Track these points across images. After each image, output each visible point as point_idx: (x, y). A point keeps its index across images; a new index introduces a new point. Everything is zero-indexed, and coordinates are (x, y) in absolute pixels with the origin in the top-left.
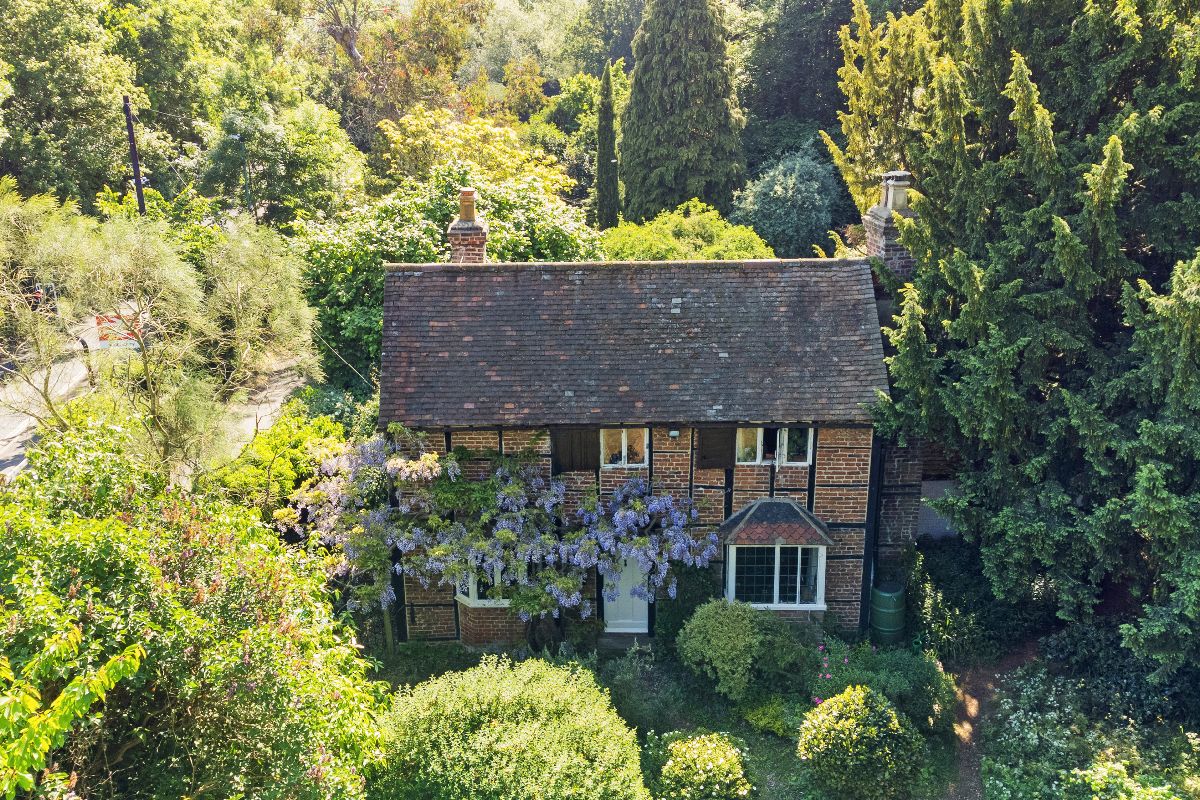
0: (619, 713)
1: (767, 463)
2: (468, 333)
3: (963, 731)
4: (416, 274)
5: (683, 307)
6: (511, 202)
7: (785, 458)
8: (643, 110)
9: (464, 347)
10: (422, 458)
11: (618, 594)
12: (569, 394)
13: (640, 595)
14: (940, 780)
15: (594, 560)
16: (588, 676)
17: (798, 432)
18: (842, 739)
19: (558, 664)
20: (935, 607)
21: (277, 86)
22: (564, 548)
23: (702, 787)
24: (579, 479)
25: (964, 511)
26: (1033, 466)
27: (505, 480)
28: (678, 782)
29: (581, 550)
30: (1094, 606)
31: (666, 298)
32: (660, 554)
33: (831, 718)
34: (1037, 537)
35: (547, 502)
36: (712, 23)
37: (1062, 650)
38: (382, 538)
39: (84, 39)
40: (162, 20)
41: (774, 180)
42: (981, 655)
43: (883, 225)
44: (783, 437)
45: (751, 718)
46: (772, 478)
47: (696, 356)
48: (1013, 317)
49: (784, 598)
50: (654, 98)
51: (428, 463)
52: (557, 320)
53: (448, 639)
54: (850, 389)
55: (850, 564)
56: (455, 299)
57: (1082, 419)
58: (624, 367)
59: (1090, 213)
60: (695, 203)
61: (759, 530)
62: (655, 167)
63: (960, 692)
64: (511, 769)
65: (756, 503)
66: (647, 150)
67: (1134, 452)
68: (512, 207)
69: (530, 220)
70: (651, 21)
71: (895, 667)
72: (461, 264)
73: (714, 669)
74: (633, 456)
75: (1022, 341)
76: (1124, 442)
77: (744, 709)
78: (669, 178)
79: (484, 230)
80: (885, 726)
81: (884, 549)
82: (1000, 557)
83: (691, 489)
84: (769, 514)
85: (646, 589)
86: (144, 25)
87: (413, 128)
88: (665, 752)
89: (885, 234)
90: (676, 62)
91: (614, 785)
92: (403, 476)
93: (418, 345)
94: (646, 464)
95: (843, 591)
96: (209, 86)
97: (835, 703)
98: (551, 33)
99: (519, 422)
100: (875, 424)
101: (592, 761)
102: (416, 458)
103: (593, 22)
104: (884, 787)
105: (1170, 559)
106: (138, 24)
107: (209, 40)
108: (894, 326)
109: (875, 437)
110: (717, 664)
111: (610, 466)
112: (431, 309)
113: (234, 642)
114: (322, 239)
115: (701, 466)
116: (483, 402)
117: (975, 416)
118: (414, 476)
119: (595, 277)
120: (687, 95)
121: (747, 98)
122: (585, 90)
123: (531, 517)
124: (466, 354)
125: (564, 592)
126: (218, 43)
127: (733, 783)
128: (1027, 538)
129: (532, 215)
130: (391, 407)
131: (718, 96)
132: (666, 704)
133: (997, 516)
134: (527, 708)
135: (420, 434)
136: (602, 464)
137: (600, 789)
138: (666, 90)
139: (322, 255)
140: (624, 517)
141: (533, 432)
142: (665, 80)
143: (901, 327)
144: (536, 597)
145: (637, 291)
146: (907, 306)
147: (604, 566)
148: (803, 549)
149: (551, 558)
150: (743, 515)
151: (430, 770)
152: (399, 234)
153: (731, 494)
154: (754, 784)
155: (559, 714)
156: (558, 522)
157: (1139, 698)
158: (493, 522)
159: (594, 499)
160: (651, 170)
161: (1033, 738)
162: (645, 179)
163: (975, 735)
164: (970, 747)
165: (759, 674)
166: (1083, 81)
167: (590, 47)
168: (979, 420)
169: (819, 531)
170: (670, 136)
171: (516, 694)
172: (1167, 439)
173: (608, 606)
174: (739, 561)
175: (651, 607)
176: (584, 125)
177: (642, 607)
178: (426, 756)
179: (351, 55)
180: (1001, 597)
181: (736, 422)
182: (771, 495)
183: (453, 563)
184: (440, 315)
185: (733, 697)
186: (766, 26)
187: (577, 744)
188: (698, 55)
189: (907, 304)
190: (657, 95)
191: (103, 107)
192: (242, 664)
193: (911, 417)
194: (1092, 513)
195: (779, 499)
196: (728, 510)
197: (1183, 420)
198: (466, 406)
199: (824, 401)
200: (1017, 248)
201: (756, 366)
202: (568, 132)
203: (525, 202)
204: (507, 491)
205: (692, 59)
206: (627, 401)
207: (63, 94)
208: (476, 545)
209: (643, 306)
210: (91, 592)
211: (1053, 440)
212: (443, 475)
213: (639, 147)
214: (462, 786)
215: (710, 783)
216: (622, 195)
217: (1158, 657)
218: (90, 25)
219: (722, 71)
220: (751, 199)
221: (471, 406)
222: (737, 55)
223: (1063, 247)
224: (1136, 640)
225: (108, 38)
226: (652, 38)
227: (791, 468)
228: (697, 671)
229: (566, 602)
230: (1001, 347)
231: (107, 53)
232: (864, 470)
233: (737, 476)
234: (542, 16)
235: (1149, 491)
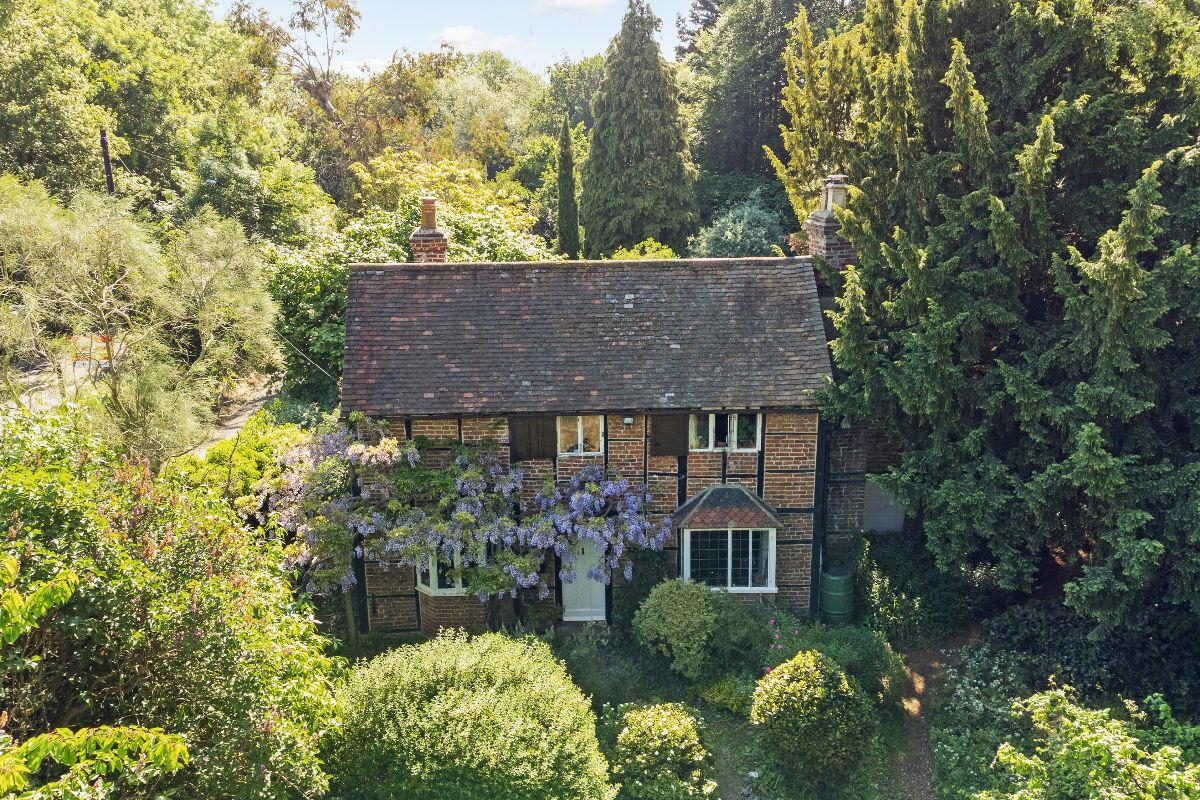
0: (575, 681)
1: (719, 450)
2: (428, 327)
3: (912, 706)
4: (378, 273)
5: (635, 302)
6: (474, 230)
7: (735, 445)
8: (602, 164)
9: (425, 340)
10: (382, 443)
11: (575, 576)
12: (527, 383)
13: (597, 577)
14: (891, 750)
15: (552, 541)
16: (543, 649)
17: (747, 419)
18: (794, 701)
19: (514, 638)
20: (882, 592)
21: (256, 148)
22: (521, 531)
23: (657, 753)
24: (538, 468)
25: (906, 486)
26: (971, 440)
27: (464, 467)
28: (634, 749)
29: (538, 532)
30: (1034, 575)
31: (620, 295)
32: (616, 535)
33: (782, 681)
34: (976, 506)
35: (505, 487)
36: (665, 83)
37: (1004, 631)
38: (344, 524)
39: (65, 87)
40: (142, 76)
41: (725, 225)
42: (928, 637)
43: (824, 224)
44: (734, 424)
45: (707, 695)
46: (724, 465)
47: (648, 347)
48: (951, 294)
49: (737, 582)
50: (612, 153)
51: (388, 448)
52: (515, 314)
53: (408, 630)
54: (795, 377)
55: (799, 548)
56: (415, 296)
57: (1017, 387)
58: (580, 359)
59: (1021, 192)
60: (650, 243)
61: (713, 514)
62: (614, 216)
63: (908, 671)
64: (466, 733)
65: (708, 490)
66: (606, 201)
67: (1068, 416)
68: (475, 235)
69: (492, 246)
70: (608, 82)
71: (843, 640)
72: (422, 264)
73: (669, 647)
74: (588, 444)
75: (960, 316)
76: (1058, 408)
77: (700, 687)
78: (627, 225)
79: (445, 237)
80: (836, 688)
81: (832, 536)
82: (943, 530)
83: (645, 475)
84: (721, 500)
85: (602, 572)
86: (125, 79)
87: (382, 169)
88: (621, 722)
89: (825, 233)
90: (632, 118)
91: (570, 748)
92: (364, 459)
93: (379, 338)
94: (602, 452)
95: (794, 576)
96: (186, 135)
97: (786, 668)
98: (518, 111)
99: (478, 411)
100: (820, 408)
101: (547, 727)
102: (376, 444)
103: (556, 100)
104: (835, 748)
105: (1106, 521)
106: (118, 78)
107: (189, 98)
108: (839, 309)
109: (820, 423)
110: (672, 641)
111: (567, 455)
112: (391, 305)
113: (182, 592)
114: (291, 261)
115: (655, 453)
116: (442, 392)
117: (915, 393)
118: (373, 460)
119: (551, 275)
120: (642, 149)
121: (699, 156)
122: (549, 151)
123: (490, 503)
124: (426, 347)
125: (522, 572)
126: (198, 102)
127: (689, 749)
128: (966, 508)
129: (494, 241)
130: (353, 397)
131: (671, 151)
132: (622, 680)
133: (938, 488)
134: (483, 676)
135: (380, 422)
136: (559, 453)
137: (555, 752)
138: (622, 145)
139: (291, 277)
140: (581, 499)
141: (492, 420)
142: (621, 135)
143: (843, 309)
144: (494, 578)
145: (591, 288)
146: (849, 288)
147: (560, 547)
148: (754, 533)
149: (509, 540)
150: (696, 501)
151: (385, 737)
152: (365, 256)
153: (685, 480)
154: (710, 751)
155: (516, 682)
156: (516, 507)
157: (1079, 673)
158: (452, 508)
159: (551, 484)
160: (610, 219)
161: (979, 705)
162: (604, 227)
163: (923, 708)
164: (919, 721)
165: (714, 652)
166: (1011, 80)
167: (553, 122)
168: (919, 396)
169: (769, 514)
170: (627, 188)
171: (472, 661)
172: (1098, 401)
173: (566, 589)
174: (693, 545)
175: (609, 589)
176: (547, 182)
177: (598, 590)
178: (381, 725)
179: (325, 108)
180: (946, 569)
181: (689, 409)
182: (724, 482)
183: (412, 546)
184: (401, 312)
185: (688, 674)
186: (716, 88)
187: (533, 710)
188: (652, 113)
189: (849, 286)
190: (615, 148)
191: (84, 150)
192: (191, 614)
193: (854, 399)
194: (1031, 480)
195: (732, 485)
196: (682, 498)
197: (1112, 383)
198: (426, 395)
199: (771, 388)
200: (956, 230)
201: (707, 357)
202: (533, 189)
203: (488, 230)
204: (466, 475)
205: (647, 115)
206: (583, 390)
207: (44, 139)
208: (435, 527)
209: (597, 302)
210: (31, 535)
211: (990, 414)
212: (403, 463)
213: (599, 199)
214: (416, 752)
215: (666, 749)
216: (582, 239)
217: (1097, 614)
218: (72, 73)
219: (674, 127)
220: (704, 244)
221: (431, 395)
222: (690, 115)
223: (999, 224)
224: (1079, 597)
225: (88, 88)
226: (609, 97)
227: (741, 454)
228: (653, 651)
229: (523, 581)
230: (941, 322)
231: (88, 102)
232: (811, 456)
233: (691, 463)
234: (509, 95)
235: (1089, 449)
